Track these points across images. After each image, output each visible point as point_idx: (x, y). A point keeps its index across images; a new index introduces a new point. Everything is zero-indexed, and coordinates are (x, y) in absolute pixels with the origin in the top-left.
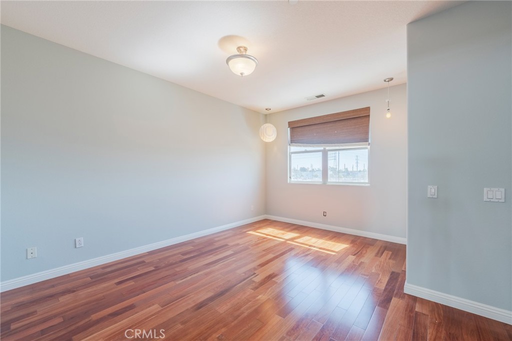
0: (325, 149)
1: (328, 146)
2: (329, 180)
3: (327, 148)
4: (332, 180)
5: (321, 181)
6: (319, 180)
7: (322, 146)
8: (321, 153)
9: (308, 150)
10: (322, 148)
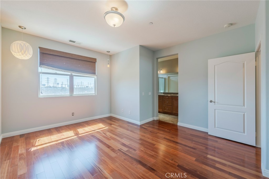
0: (71, 74)
1: (73, 73)
2: (74, 93)
3: (73, 74)
4: (76, 93)
5: (69, 94)
6: (67, 93)
7: (69, 72)
8: (69, 77)
9: (57, 73)
10: (69, 74)
